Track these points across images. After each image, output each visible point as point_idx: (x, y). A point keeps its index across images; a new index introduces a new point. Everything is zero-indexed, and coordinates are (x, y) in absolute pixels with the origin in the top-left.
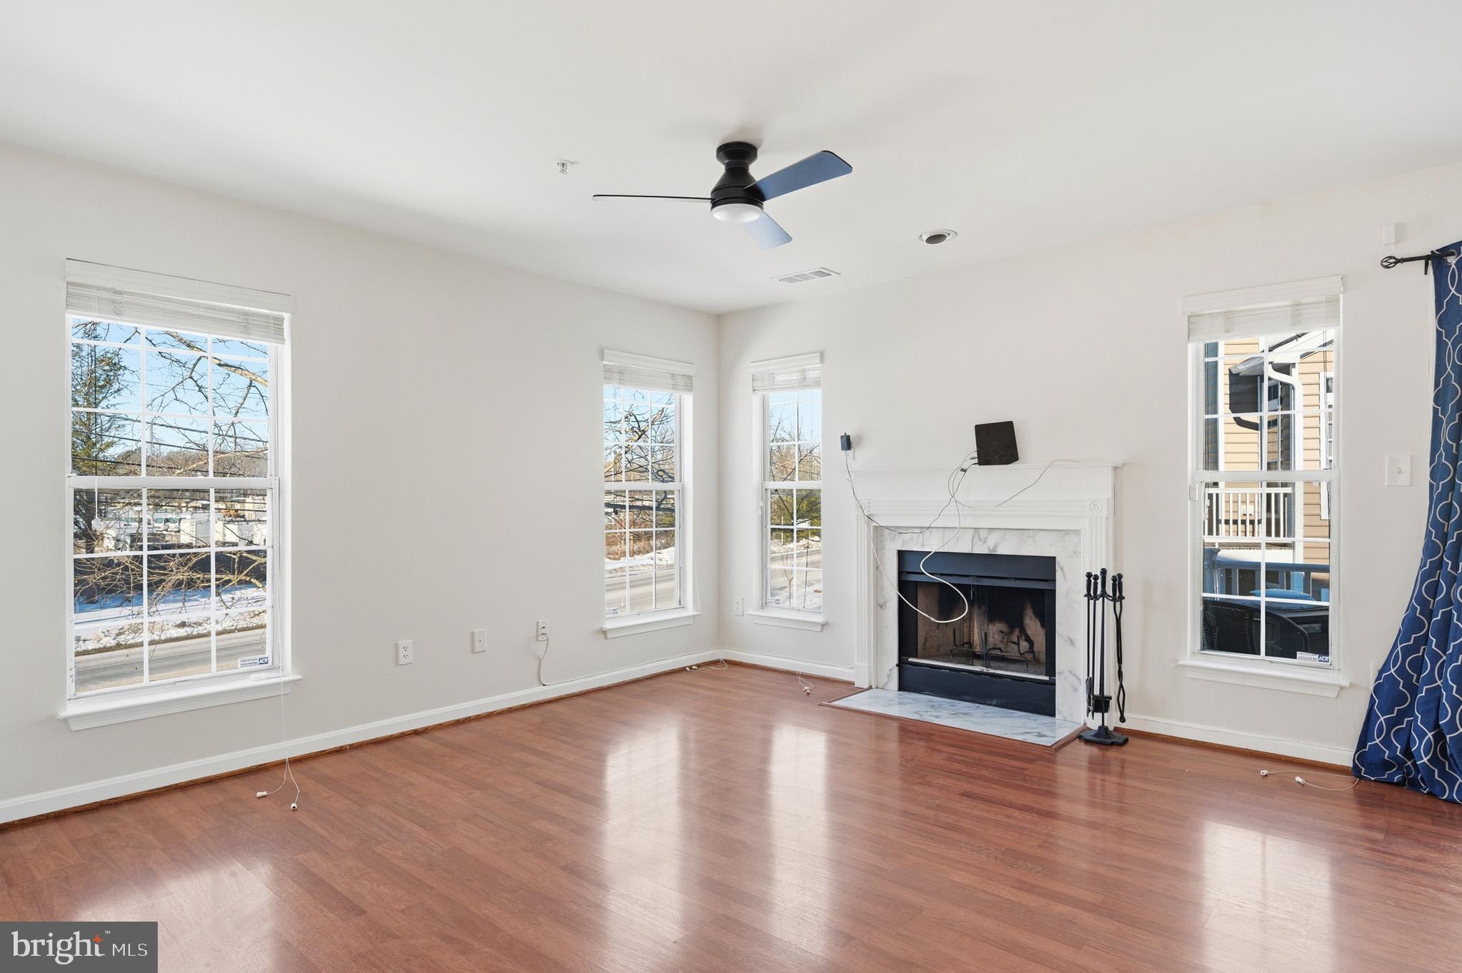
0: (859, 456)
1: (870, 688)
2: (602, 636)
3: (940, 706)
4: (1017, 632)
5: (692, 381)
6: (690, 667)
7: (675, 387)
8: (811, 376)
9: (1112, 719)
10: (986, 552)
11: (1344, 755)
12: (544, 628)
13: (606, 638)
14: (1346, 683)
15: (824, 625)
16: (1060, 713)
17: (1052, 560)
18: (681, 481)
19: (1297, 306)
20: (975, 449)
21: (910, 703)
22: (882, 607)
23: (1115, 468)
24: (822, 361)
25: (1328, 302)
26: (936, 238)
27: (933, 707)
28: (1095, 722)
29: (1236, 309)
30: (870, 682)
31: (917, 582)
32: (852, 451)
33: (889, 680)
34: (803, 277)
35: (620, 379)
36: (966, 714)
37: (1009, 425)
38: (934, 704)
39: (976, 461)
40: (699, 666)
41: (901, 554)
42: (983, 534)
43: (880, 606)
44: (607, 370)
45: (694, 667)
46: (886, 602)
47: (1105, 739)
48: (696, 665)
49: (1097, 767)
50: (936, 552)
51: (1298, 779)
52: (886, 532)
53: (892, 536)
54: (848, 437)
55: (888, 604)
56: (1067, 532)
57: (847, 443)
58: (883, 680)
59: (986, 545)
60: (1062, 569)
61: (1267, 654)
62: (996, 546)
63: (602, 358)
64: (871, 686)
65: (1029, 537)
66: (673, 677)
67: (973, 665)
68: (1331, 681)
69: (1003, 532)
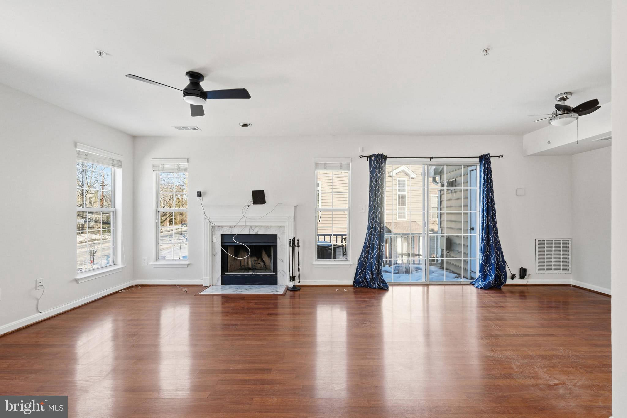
0: (205, 199)
1: (210, 286)
2: (75, 283)
3: (239, 288)
4: (260, 260)
5: (121, 163)
6: (121, 290)
7: (113, 165)
8: (182, 167)
9: (296, 283)
10: (254, 234)
11: (351, 282)
12: (40, 282)
13: (77, 283)
14: (352, 263)
15: (188, 265)
16: (279, 283)
17: (276, 235)
18: (114, 208)
19: (341, 164)
20: (252, 199)
21: (229, 289)
22: (214, 256)
23: (295, 206)
24: (188, 162)
25: (348, 164)
26: (245, 126)
27: (237, 288)
28: (291, 285)
29: (327, 163)
30: (210, 283)
31: (228, 245)
32: (201, 198)
33: (217, 282)
34: (186, 129)
35: (85, 158)
36: (250, 289)
37: (263, 191)
38: (237, 287)
39: (252, 203)
40: (125, 289)
41: (222, 236)
42: (253, 228)
43: (214, 255)
44: (79, 153)
45: (123, 290)
46: (216, 254)
47: (295, 289)
48: (124, 289)
49: (293, 297)
50: (237, 235)
51: (345, 290)
52: (216, 228)
53: (219, 229)
54: (200, 192)
55: (217, 254)
56: (281, 226)
57: (199, 195)
58: (215, 282)
59: (254, 231)
60: (279, 238)
61: (333, 258)
62: (258, 232)
63: (76, 147)
64: (210, 285)
65: (269, 228)
66: (114, 296)
67: (248, 272)
68: (349, 263)
69: (261, 227)
